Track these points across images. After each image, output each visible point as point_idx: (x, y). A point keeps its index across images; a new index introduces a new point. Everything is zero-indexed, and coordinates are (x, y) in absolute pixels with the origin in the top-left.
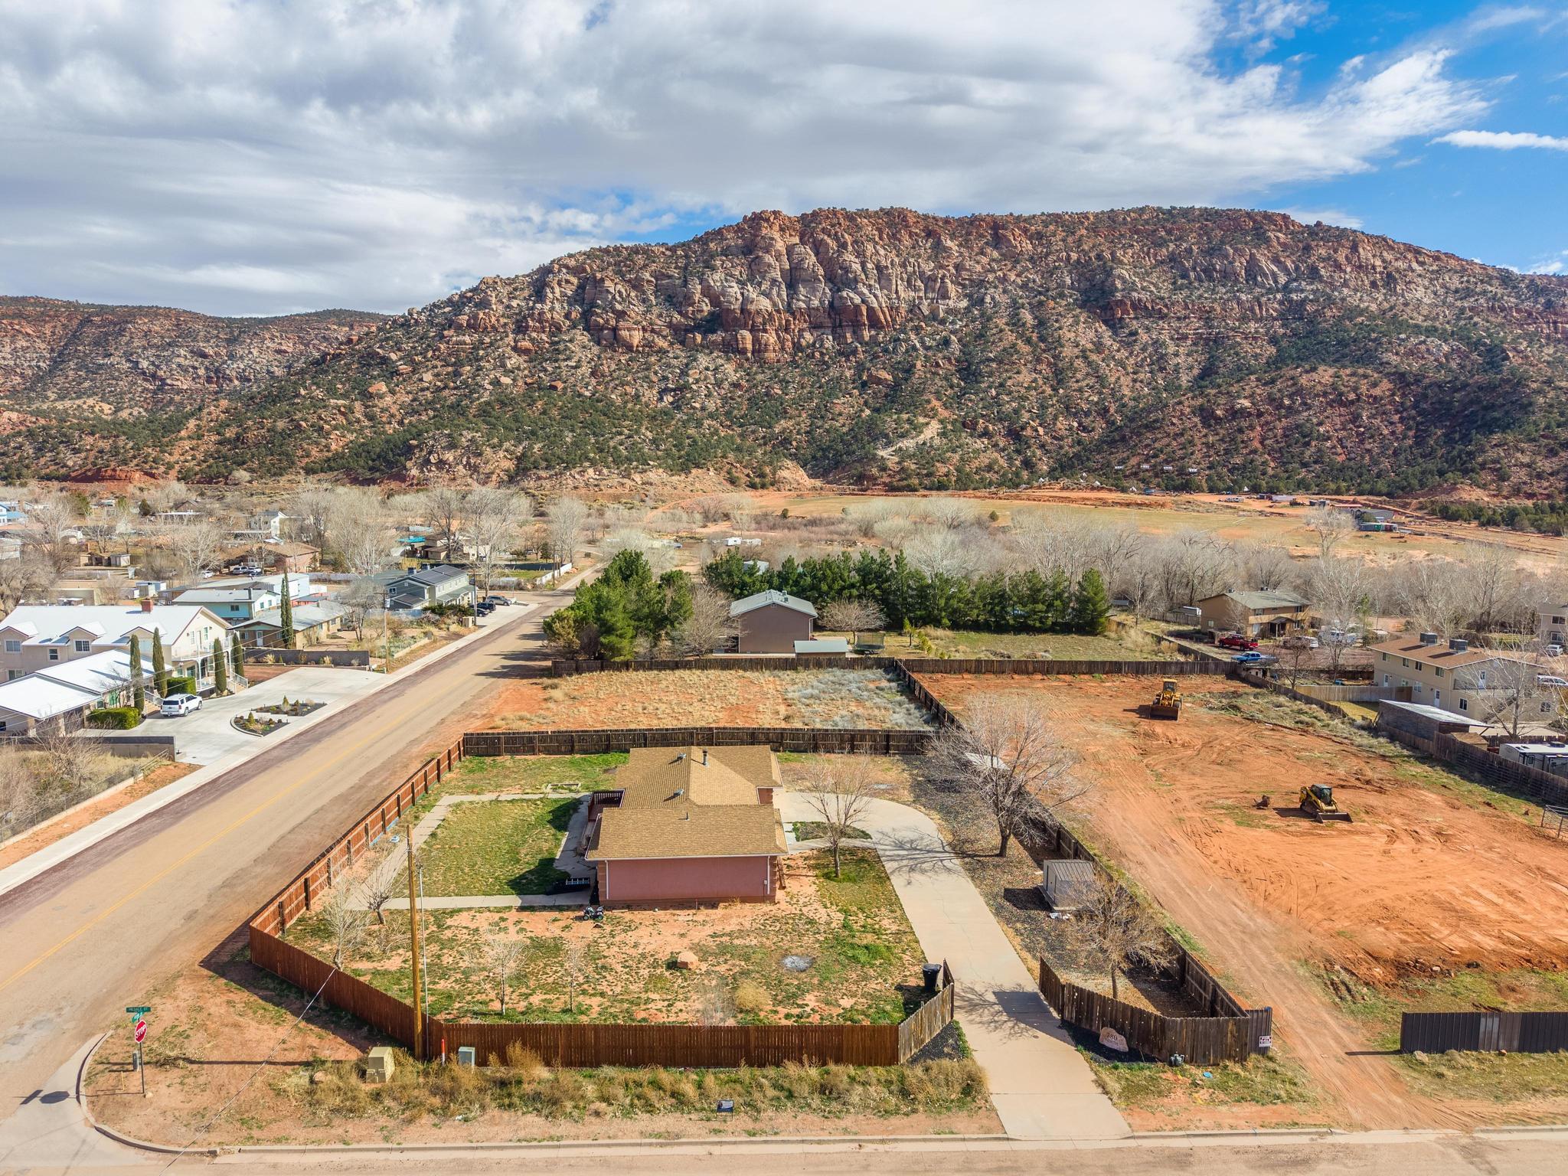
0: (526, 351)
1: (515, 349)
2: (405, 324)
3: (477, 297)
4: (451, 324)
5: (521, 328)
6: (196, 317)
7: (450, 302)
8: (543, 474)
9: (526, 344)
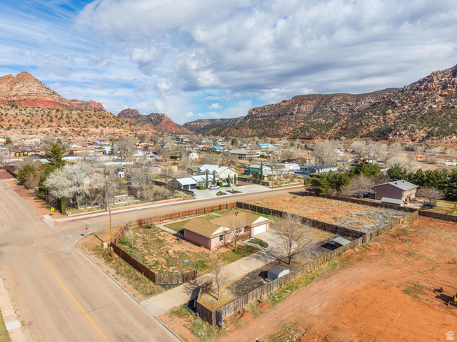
0: (445, 95)
1: (441, 95)
2: (402, 91)
3: (429, 79)
4: (418, 89)
5: (444, 87)
6: (349, 95)
7: (419, 82)
8: (434, 138)
9: (446, 93)
